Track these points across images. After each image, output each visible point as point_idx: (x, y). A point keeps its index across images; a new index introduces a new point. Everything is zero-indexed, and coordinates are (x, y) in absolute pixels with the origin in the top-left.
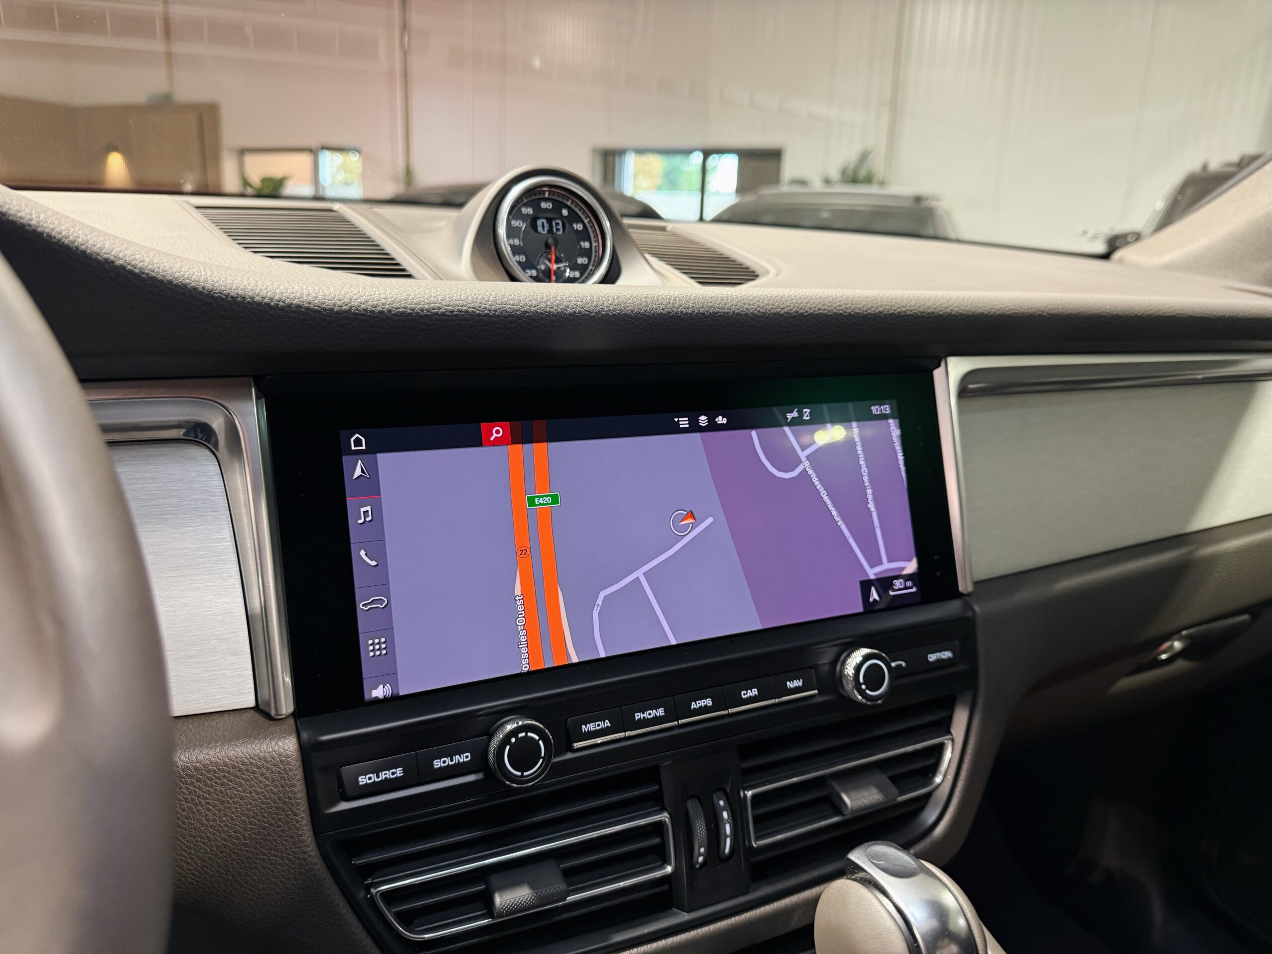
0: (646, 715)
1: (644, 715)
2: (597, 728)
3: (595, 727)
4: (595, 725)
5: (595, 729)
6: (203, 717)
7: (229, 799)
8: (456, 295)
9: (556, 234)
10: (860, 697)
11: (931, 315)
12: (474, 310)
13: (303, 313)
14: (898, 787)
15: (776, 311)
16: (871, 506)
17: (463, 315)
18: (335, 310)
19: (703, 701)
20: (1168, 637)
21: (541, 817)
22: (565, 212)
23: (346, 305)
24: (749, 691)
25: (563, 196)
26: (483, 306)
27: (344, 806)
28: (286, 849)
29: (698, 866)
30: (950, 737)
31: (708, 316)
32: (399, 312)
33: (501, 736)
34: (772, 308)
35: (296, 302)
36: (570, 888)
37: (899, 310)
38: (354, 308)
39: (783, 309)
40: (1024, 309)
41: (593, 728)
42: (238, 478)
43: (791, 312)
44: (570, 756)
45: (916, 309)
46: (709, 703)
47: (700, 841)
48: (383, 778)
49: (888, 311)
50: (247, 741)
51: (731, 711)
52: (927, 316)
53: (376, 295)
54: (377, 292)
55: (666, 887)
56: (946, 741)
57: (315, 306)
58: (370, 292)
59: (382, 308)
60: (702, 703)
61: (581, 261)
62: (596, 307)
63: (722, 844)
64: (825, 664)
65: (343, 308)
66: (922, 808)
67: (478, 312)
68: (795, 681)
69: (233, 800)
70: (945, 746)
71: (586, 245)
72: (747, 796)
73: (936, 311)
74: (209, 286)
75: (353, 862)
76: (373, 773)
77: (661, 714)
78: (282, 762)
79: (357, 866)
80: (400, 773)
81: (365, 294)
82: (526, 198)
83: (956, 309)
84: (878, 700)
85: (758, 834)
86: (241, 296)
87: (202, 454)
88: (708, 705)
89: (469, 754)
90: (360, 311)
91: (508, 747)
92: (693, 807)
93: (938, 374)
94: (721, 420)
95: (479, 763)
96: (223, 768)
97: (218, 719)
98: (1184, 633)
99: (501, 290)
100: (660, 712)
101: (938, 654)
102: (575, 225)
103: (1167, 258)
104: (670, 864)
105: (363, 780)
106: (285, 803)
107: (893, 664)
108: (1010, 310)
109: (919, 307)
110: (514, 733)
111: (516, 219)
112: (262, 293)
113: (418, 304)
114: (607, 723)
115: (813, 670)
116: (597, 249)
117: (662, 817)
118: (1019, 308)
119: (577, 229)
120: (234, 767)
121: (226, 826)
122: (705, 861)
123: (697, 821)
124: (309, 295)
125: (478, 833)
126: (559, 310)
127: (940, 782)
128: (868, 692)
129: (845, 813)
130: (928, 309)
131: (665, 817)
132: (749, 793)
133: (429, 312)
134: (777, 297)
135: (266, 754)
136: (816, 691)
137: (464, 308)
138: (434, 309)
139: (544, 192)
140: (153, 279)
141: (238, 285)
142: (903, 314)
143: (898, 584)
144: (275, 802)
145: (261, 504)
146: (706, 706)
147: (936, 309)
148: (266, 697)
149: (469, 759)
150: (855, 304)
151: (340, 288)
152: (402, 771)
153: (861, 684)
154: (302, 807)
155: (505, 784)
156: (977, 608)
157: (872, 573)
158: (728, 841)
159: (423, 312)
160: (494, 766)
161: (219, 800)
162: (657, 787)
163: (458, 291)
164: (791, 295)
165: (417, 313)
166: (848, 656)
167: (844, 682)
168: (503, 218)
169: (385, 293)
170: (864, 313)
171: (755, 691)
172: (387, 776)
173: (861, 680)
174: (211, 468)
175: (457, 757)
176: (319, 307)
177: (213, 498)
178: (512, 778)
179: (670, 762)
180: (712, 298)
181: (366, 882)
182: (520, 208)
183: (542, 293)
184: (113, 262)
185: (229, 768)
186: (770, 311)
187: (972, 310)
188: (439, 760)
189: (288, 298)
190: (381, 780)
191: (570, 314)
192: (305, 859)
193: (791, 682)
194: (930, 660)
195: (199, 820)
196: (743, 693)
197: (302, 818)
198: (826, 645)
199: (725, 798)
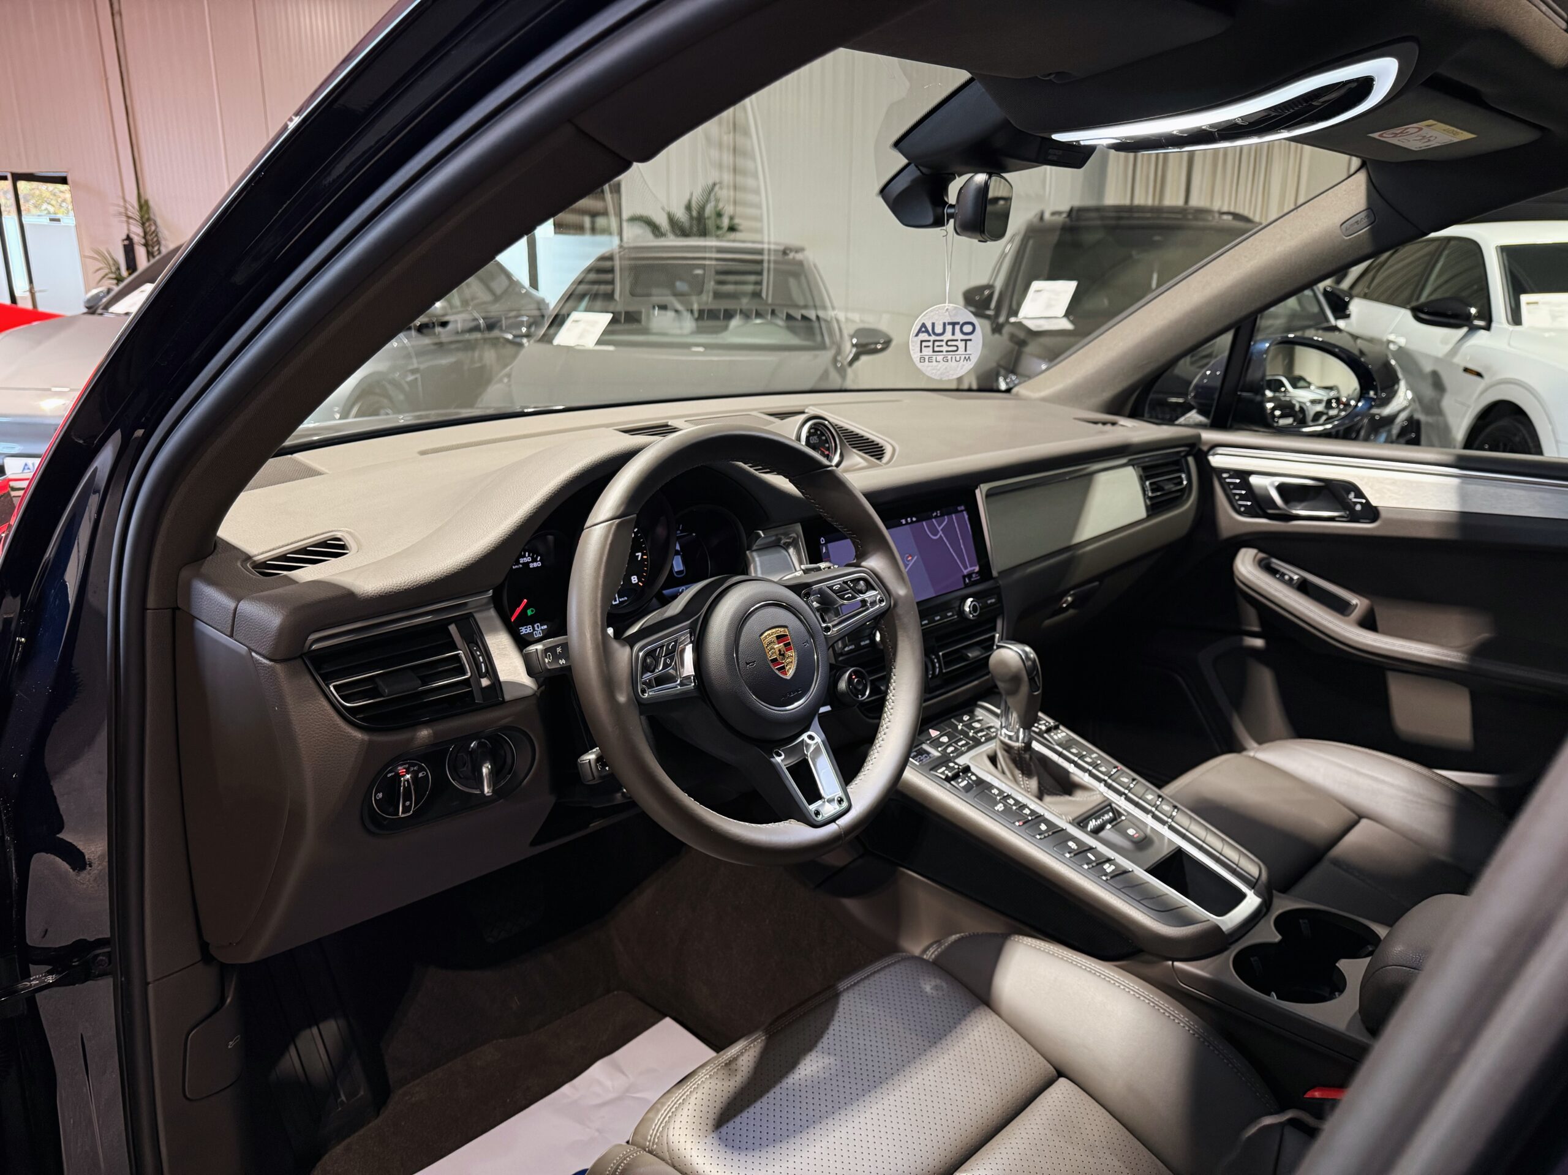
10: (971, 617)
14: (984, 651)
16: (962, 546)
19: (925, 621)
20: (1066, 593)
22: (819, 432)
24: (937, 617)
30: (996, 632)
37: (964, 472)
47: (930, 669)
49: (961, 473)
51: (934, 624)
56: (995, 634)
64: (959, 606)
68: (952, 613)
70: (996, 636)
71: (827, 445)
72: (941, 654)
84: (977, 617)
85: (944, 668)
93: (980, 490)
94: (914, 519)
98: (1072, 592)
101: (991, 600)
105: (846, 649)
107: (979, 603)
108: (1003, 464)
109: (970, 469)
115: (955, 609)
116: (833, 447)
119: (823, 439)
129: (968, 661)
136: (959, 615)
143: (974, 576)
149: (869, 642)
152: (855, 647)
153: (971, 612)
156: (1000, 582)
157: (965, 572)
166: (967, 601)
167: (965, 612)
170: (954, 475)
171: (940, 617)
173: (971, 610)
193: (949, 613)
194: (989, 602)
198: (958, 598)
199: (935, 655)
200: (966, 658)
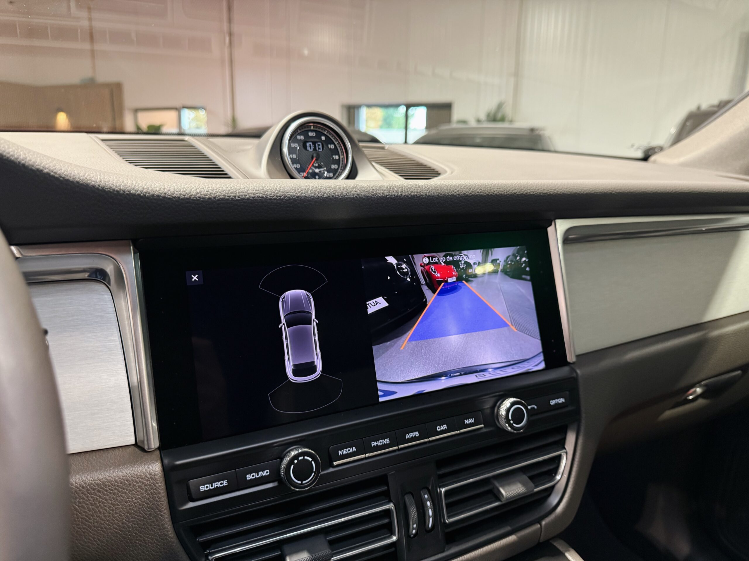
0: (378, 443)
1: (377, 443)
2: (348, 452)
3: (347, 452)
4: (347, 450)
5: (346, 453)
6: (102, 452)
7: (118, 503)
8: (256, 187)
9: (318, 151)
10: (509, 428)
11: (545, 195)
12: (267, 196)
13: (161, 200)
14: (534, 483)
15: (452, 193)
17: (260, 199)
18: (181, 197)
19: (413, 433)
20: (693, 386)
21: (314, 508)
22: (323, 138)
23: (188, 194)
24: (441, 426)
25: (322, 129)
26: (273, 193)
27: (191, 505)
28: (155, 533)
29: (412, 536)
30: (564, 451)
31: (411, 197)
32: (220, 198)
33: (288, 459)
34: (449, 192)
35: (157, 193)
36: (333, 552)
37: (526, 192)
38: (193, 196)
39: (456, 192)
40: (601, 190)
41: (345, 452)
42: (123, 302)
43: (461, 194)
44: (331, 470)
45: (536, 191)
46: (417, 434)
47: (413, 520)
48: (215, 487)
49: (519, 193)
50: (129, 466)
51: (431, 439)
52: (543, 195)
53: (206, 188)
54: (207, 187)
55: (393, 549)
56: (562, 454)
57: (169, 195)
58: (202, 186)
59: (210, 196)
60: (412, 435)
61: (334, 167)
62: (342, 193)
63: (427, 521)
64: (487, 408)
65: (186, 196)
66: (549, 495)
67: (269, 197)
68: (469, 419)
69: (121, 503)
70: (562, 457)
71: (337, 157)
72: (442, 492)
73: (548, 192)
74: (102, 184)
75: (197, 540)
76: (209, 484)
77: (387, 442)
78: (151, 478)
79: (200, 542)
80: (225, 484)
81: (199, 188)
82: (300, 130)
83: (561, 191)
84: (520, 430)
85: (449, 515)
86: (122, 190)
87: (101, 288)
88: (417, 435)
89: (268, 471)
90: (196, 198)
91: (292, 466)
92: (409, 500)
93: (550, 230)
95: (275, 476)
96: (114, 484)
97: (112, 452)
98: (703, 383)
99: (284, 184)
100: (387, 441)
101: (556, 400)
102: (329, 146)
103: (682, 159)
104: (395, 535)
105: (203, 488)
106: (153, 504)
107: (529, 407)
108: (593, 190)
109: (538, 190)
110: (296, 457)
111: (294, 142)
112: (135, 188)
113: (232, 193)
114: (354, 449)
115: (481, 413)
116: (343, 160)
117: (390, 506)
118: (598, 189)
119: (331, 148)
120: (121, 483)
121: (117, 520)
122: (417, 533)
123: (411, 508)
124: (165, 189)
125: (276, 519)
126: (320, 195)
127: (559, 479)
128: (514, 425)
129: (502, 500)
130: (543, 191)
131: (391, 506)
132: (443, 490)
133: (239, 198)
134: (452, 185)
135: (142, 474)
136: (483, 425)
137: (261, 195)
138: (242, 196)
139: (311, 126)
140: (68, 180)
141: (121, 183)
142: (528, 194)
144: (147, 504)
145: (137, 318)
146: (415, 436)
147: (548, 190)
148: (142, 439)
149: (268, 474)
150: (500, 189)
151: (184, 185)
152: (227, 482)
153: (510, 420)
154: (165, 506)
155: (291, 489)
156: (578, 371)
158: (431, 519)
159: (235, 198)
160: (284, 478)
161: (112, 503)
162: (386, 488)
163: (257, 185)
164: (461, 184)
165: (232, 199)
166: (502, 403)
167: (499, 419)
168: (286, 142)
169: (212, 187)
170: (505, 194)
171: (445, 426)
172: (218, 485)
173: (510, 418)
174: (106, 296)
175: (261, 472)
176: (171, 196)
177: (107, 315)
178: (296, 486)
179: (394, 472)
180: (412, 186)
181: (205, 553)
182: (296, 137)
183: (309, 185)
184: (42, 171)
185: (118, 483)
186: (448, 193)
187: (570, 191)
188: (250, 475)
189: (152, 191)
190: (214, 488)
191: (326, 198)
192: (167, 539)
193: (467, 420)
194: (552, 404)
195: (99, 517)
196: (438, 427)
197: (165, 513)
198: (488, 396)
199: (428, 493)
200: (497, 496)
